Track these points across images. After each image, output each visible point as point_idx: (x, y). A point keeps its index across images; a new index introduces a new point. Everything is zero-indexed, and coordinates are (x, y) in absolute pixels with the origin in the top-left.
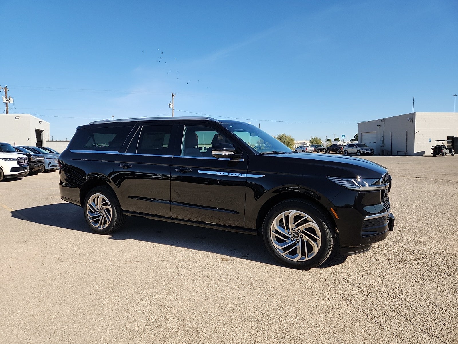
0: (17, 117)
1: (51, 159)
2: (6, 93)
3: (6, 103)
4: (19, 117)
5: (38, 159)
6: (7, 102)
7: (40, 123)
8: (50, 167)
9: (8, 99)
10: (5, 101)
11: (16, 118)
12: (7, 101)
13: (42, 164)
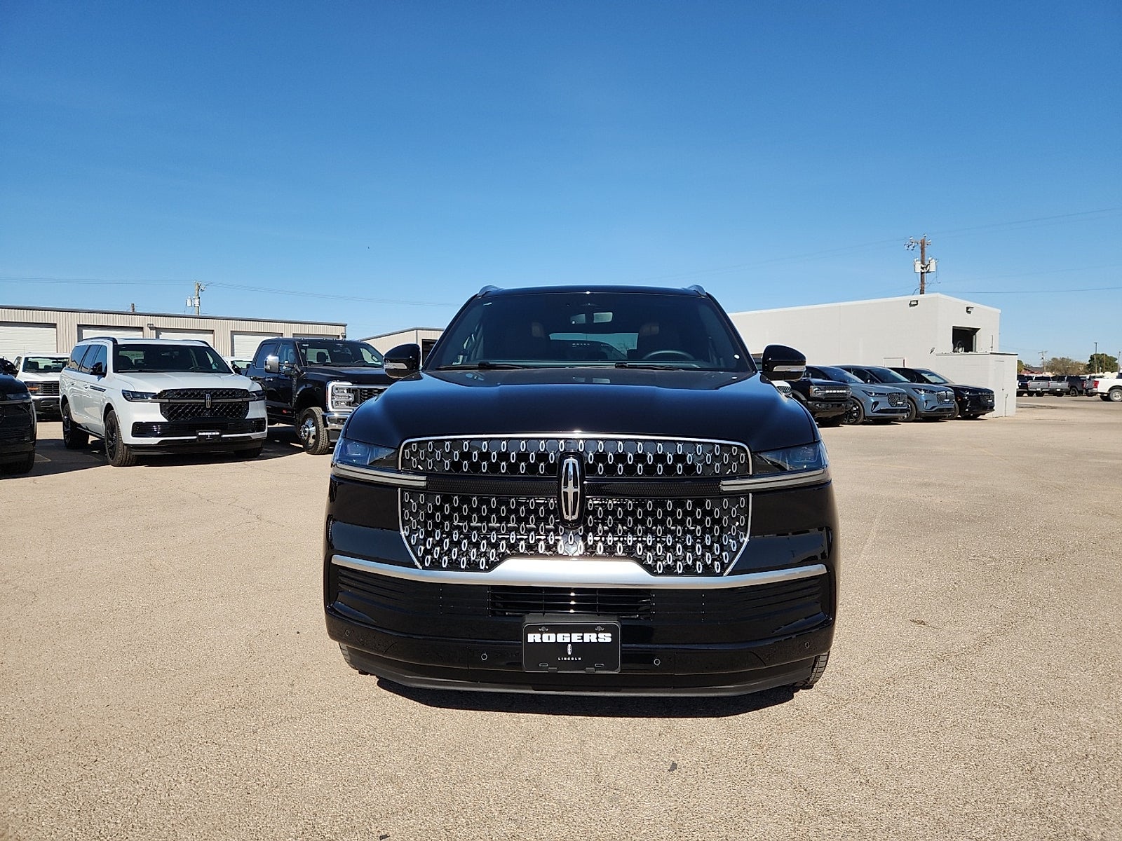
0: (912, 303)
1: (880, 394)
2: (923, 249)
3: (922, 273)
4: (917, 301)
5: (827, 392)
6: (923, 271)
7: (967, 312)
8: (877, 412)
9: (927, 263)
10: (919, 270)
11: (911, 305)
12: (922, 268)
13: (841, 405)
